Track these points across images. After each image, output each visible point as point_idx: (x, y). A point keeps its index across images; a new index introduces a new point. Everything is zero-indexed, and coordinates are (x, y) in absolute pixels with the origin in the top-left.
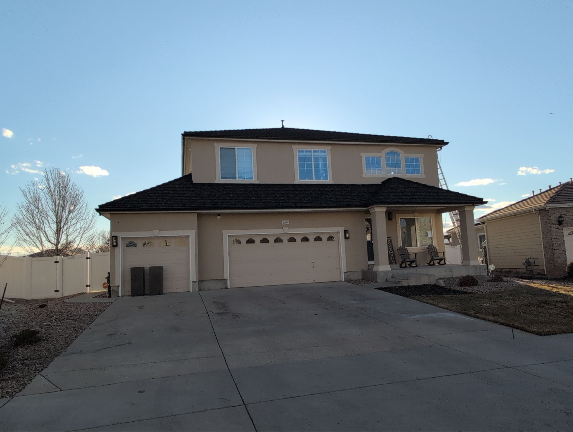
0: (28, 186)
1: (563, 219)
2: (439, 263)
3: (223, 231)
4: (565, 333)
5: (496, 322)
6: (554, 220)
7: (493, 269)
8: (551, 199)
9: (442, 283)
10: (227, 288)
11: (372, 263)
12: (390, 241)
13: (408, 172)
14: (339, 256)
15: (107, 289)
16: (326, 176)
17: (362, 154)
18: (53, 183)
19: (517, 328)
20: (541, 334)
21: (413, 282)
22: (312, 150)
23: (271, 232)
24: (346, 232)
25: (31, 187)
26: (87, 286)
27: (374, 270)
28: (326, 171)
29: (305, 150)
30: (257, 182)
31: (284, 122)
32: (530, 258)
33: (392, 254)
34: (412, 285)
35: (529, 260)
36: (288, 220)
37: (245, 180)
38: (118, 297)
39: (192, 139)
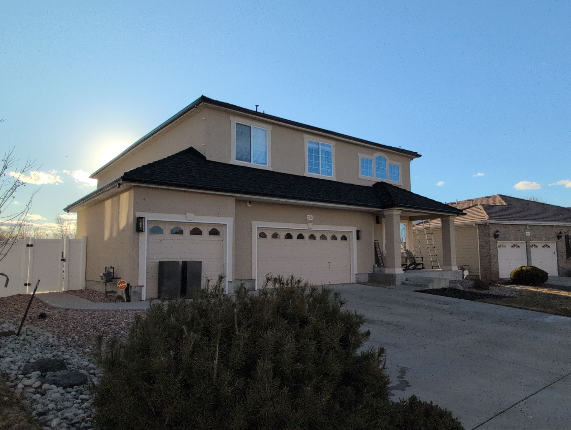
1: (499, 233)
3: (252, 222)
8: (488, 215)
9: (460, 287)
10: (254, 290)
13: (391, 178)
14: (350, 257)
16: (331, 172)
17: (359, 155)
21: (435, 286)
22: (320, 143)
24: (358, 232)
26: (26, 285)
27: (386, 272)
28: (330, 167)
29: (313, 141)
30: (272, 169)
31: (258, 107)
32: (465, 266)
36: (311, 215)
37: (259, 165)
38: (142, 301)
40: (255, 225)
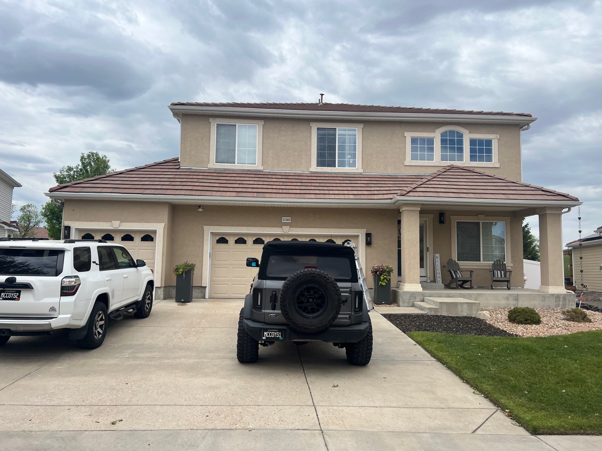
10: (205, 298)
11: (400, 279)
13: (473, 158)
16: (354, 162)
17: (406, 134)
22: (337, 128)
23: (268, 231)
24: (368, 235)
27: (400, 288)
28: (354, 156)
36: (289, 217)
37: (246, 165)
40: (209, 230)
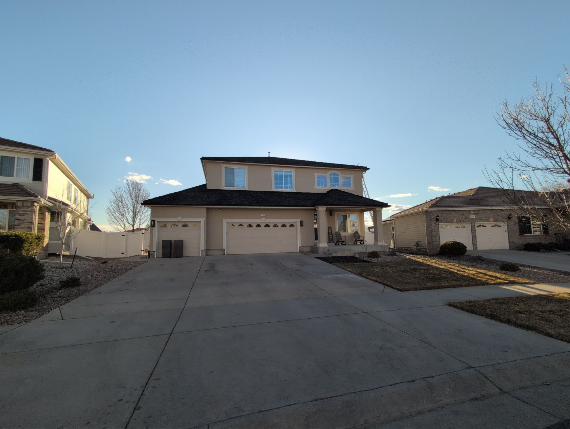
0: (116, 189)
1: (439, 218)
2: (360, 243)
3: (223, 219)
4: (417, 290)
5: (377, 281)
6: (433, 218)
7: (393, 248)
8: (432, 205)
9: (357, 256)
10: (225, 255)
11: (316, 241)
12: (330, 229)
13: (343, 186)
14: (297, 237)
15: (147, 253)
16: (292, 187)
17: (315, 174)
18: (131, 188)
19: (388, 286)
20: (401, 291)
21: (339, 255)
22: (283, 171)
23: (254, 221)
24: (301, 222)
25: (118, 190)
26: (142, 251)
27: (317, 246)
28: (291, 184)
29: (279, 170)
30: (247, 189)
31: (270, 153)
32: (419, 241)
33: (331, 236)
34: (339, 256)
35: (418, 242)
36: (265, 214)
37: (240, 188)
38: (154, 258)
39: (207, 162)
40: (225, 221)
